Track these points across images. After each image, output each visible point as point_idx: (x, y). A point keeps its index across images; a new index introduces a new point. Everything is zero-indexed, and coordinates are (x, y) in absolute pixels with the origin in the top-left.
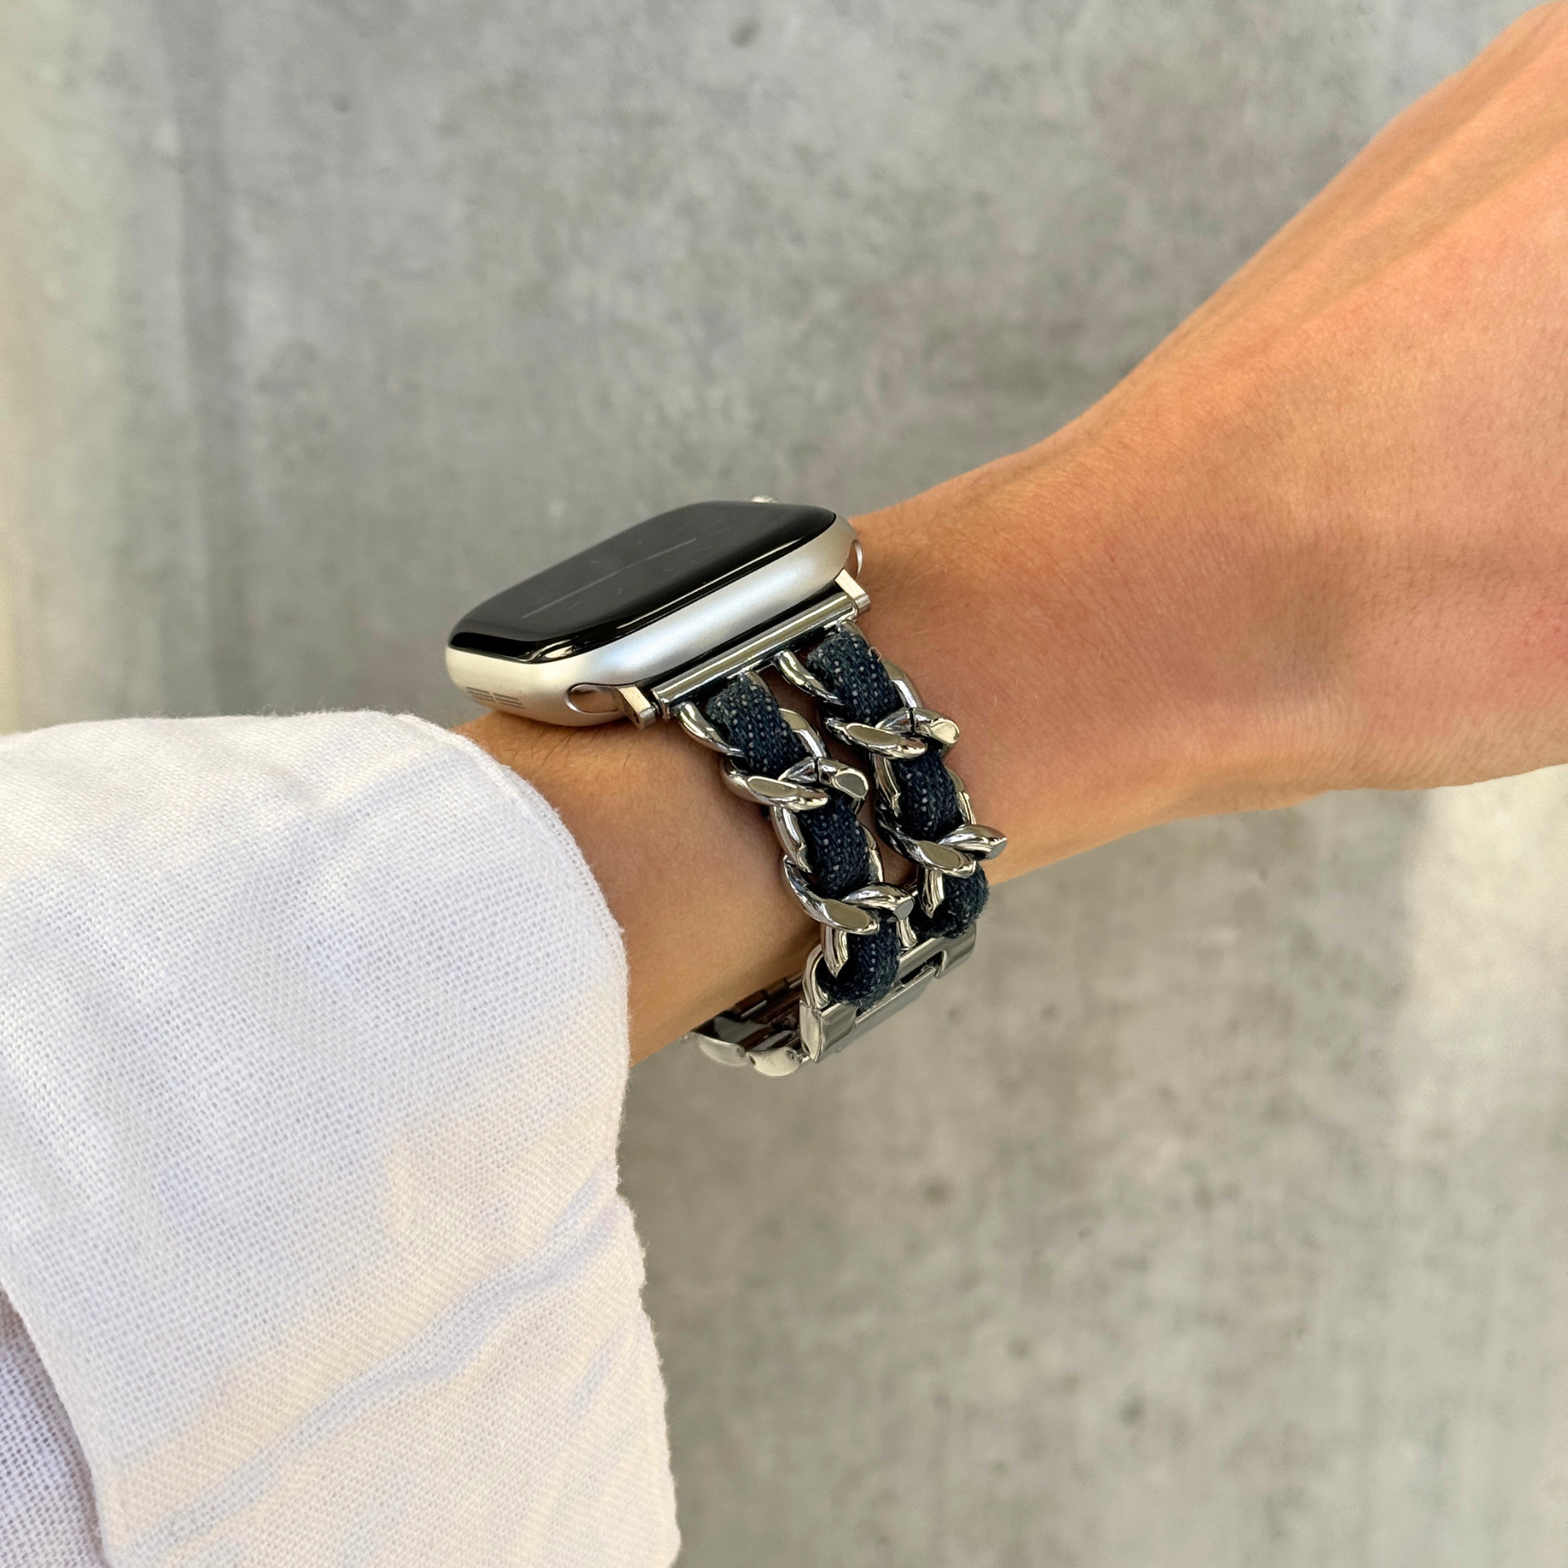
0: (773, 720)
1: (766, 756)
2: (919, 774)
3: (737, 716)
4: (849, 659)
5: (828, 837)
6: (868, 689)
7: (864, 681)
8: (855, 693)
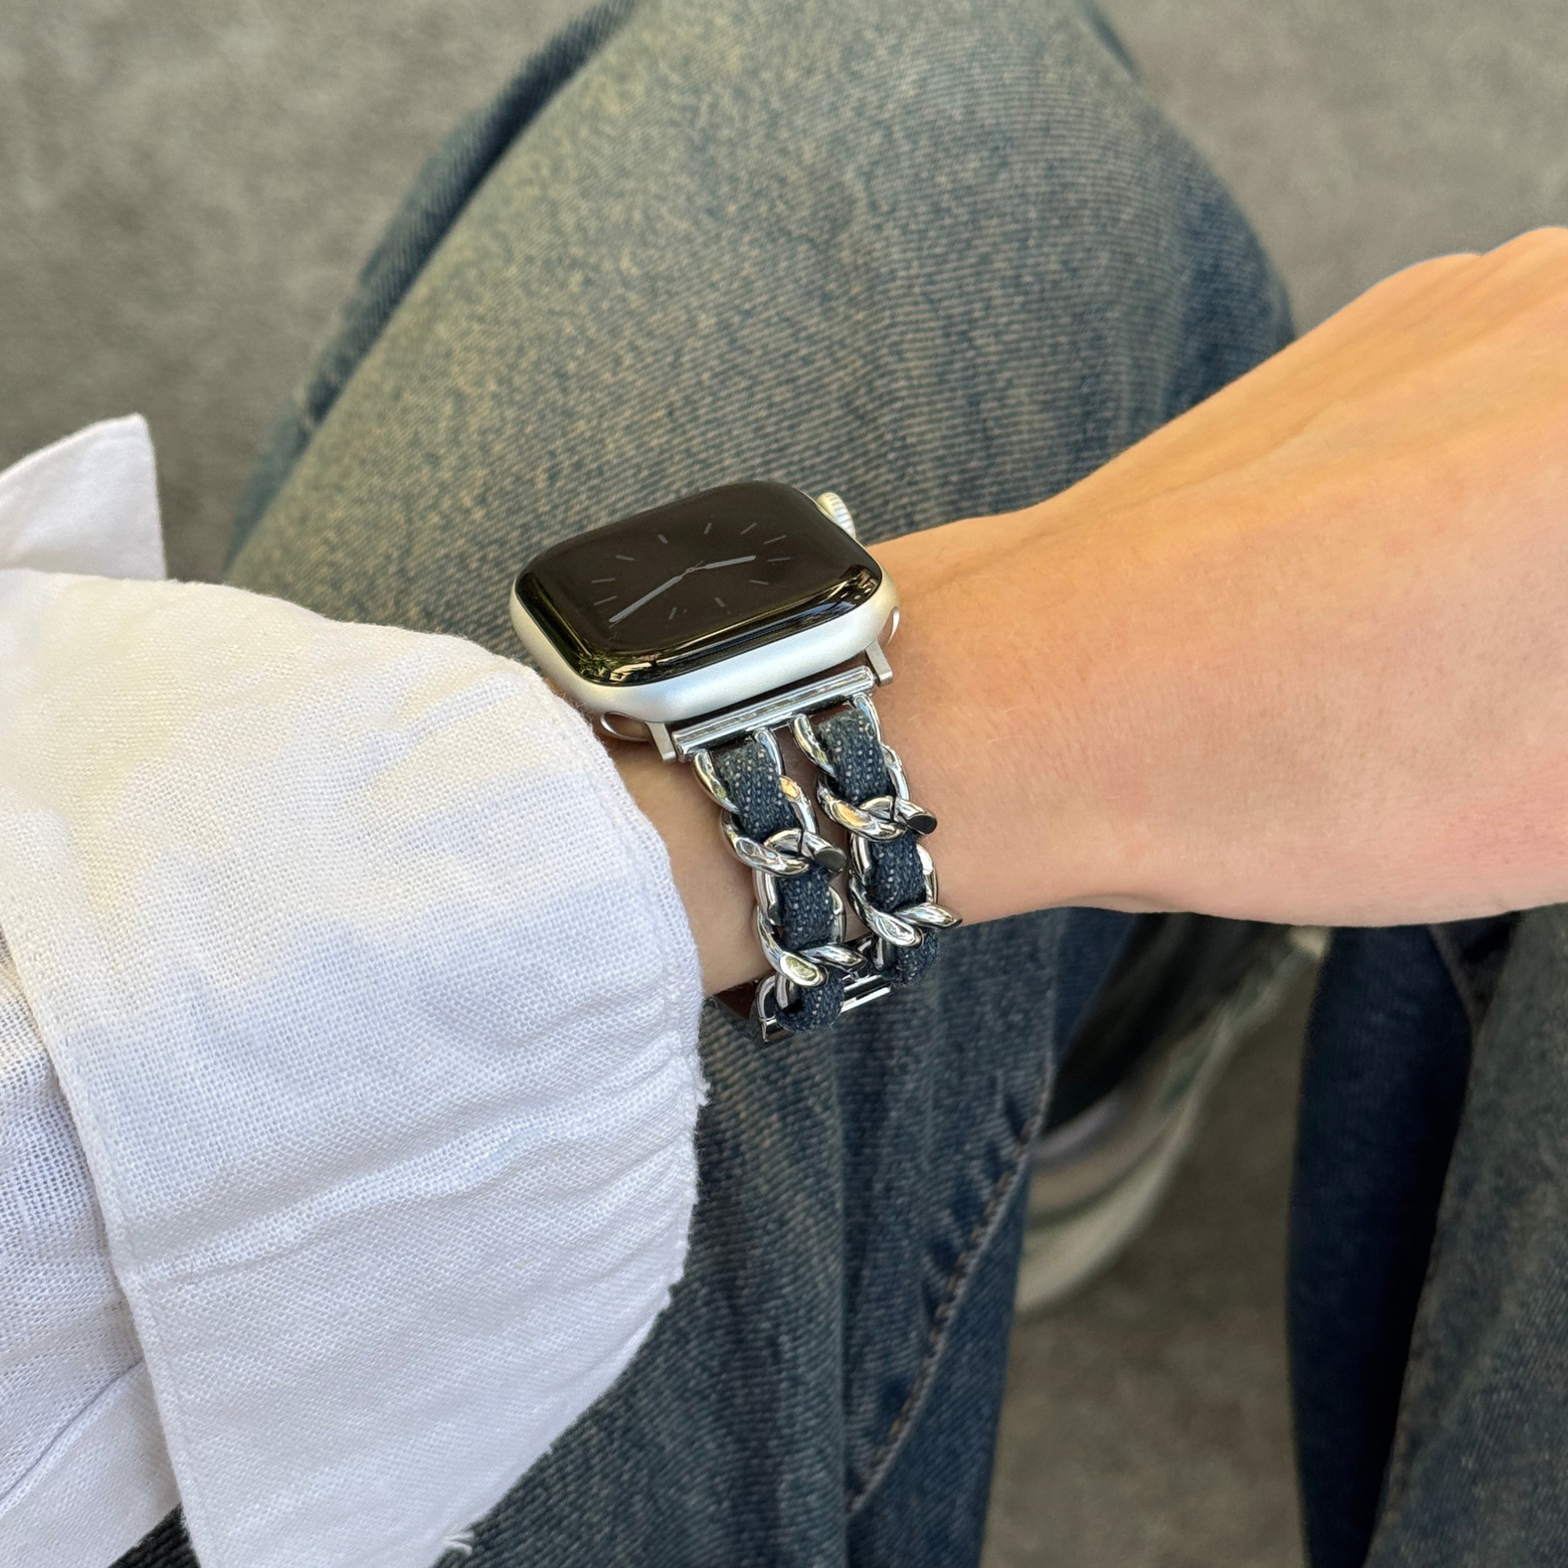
0: (771, 789)
1: (759, 820)
2: (891, 855)
3: (739, 780)
4: (851, 741)
5: (799, 902)
6: (861, 773)
7: (859, 764)
8: (849, 774)
